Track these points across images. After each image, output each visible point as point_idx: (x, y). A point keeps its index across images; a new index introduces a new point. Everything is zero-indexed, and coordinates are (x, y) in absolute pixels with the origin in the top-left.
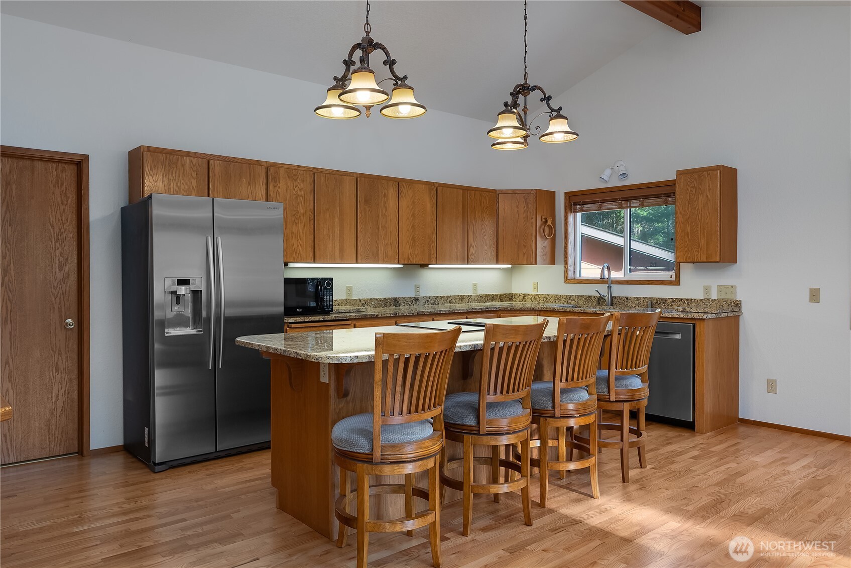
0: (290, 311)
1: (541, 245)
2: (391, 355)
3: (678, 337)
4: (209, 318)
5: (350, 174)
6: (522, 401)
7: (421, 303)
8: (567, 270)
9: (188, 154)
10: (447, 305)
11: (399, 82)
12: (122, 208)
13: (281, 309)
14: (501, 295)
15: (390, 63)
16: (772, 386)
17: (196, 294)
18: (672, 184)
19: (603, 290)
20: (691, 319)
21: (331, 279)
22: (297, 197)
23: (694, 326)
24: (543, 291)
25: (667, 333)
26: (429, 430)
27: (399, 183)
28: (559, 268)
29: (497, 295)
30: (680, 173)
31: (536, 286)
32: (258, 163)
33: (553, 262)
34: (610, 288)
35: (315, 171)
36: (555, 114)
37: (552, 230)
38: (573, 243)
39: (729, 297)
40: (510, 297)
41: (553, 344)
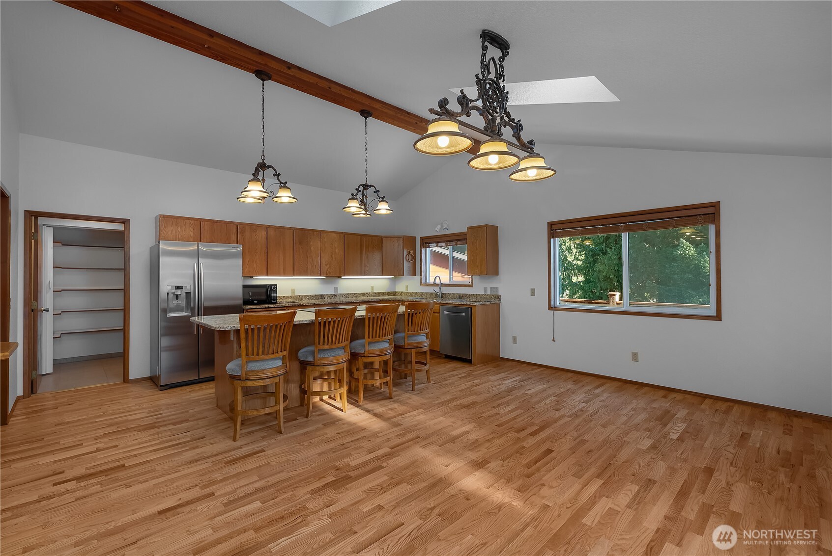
0: (246, 302)
1: (407, 265)
2: (250, 326)
3: (464, 314)
4: (194, 307)
5: (290, 228)
6: (344, 348)
7: (338, 297)
8: (421, 279)
9: (188, 219)
10: (355, 298)
11: (283, 185)
12: (150, 248)
13: (242, 302)
14: (388, 292)
15: (277, 175)
16: (515, 340)
17: (188, 294)
18: (464, 234)
19: (437, 289)
20: (469, 305)
21: (276, 285)
22: (256, 241)
23: (471, 309)
24: (410, 290)
25: (460, 313)
26: (279, 363)
27: (319, 233)
28: (417, 278)
29: (386, 293)
30: (469, 228)
31: (407, 287)
32: (232, 223)
33: (414, 274)
34: (440, 288)
35: (268, 227)
36: (381, 199)
37: (414, 258)
38: (425, 264)
39: (494, 293)
40: (394, 293)
41: (362, 320)
